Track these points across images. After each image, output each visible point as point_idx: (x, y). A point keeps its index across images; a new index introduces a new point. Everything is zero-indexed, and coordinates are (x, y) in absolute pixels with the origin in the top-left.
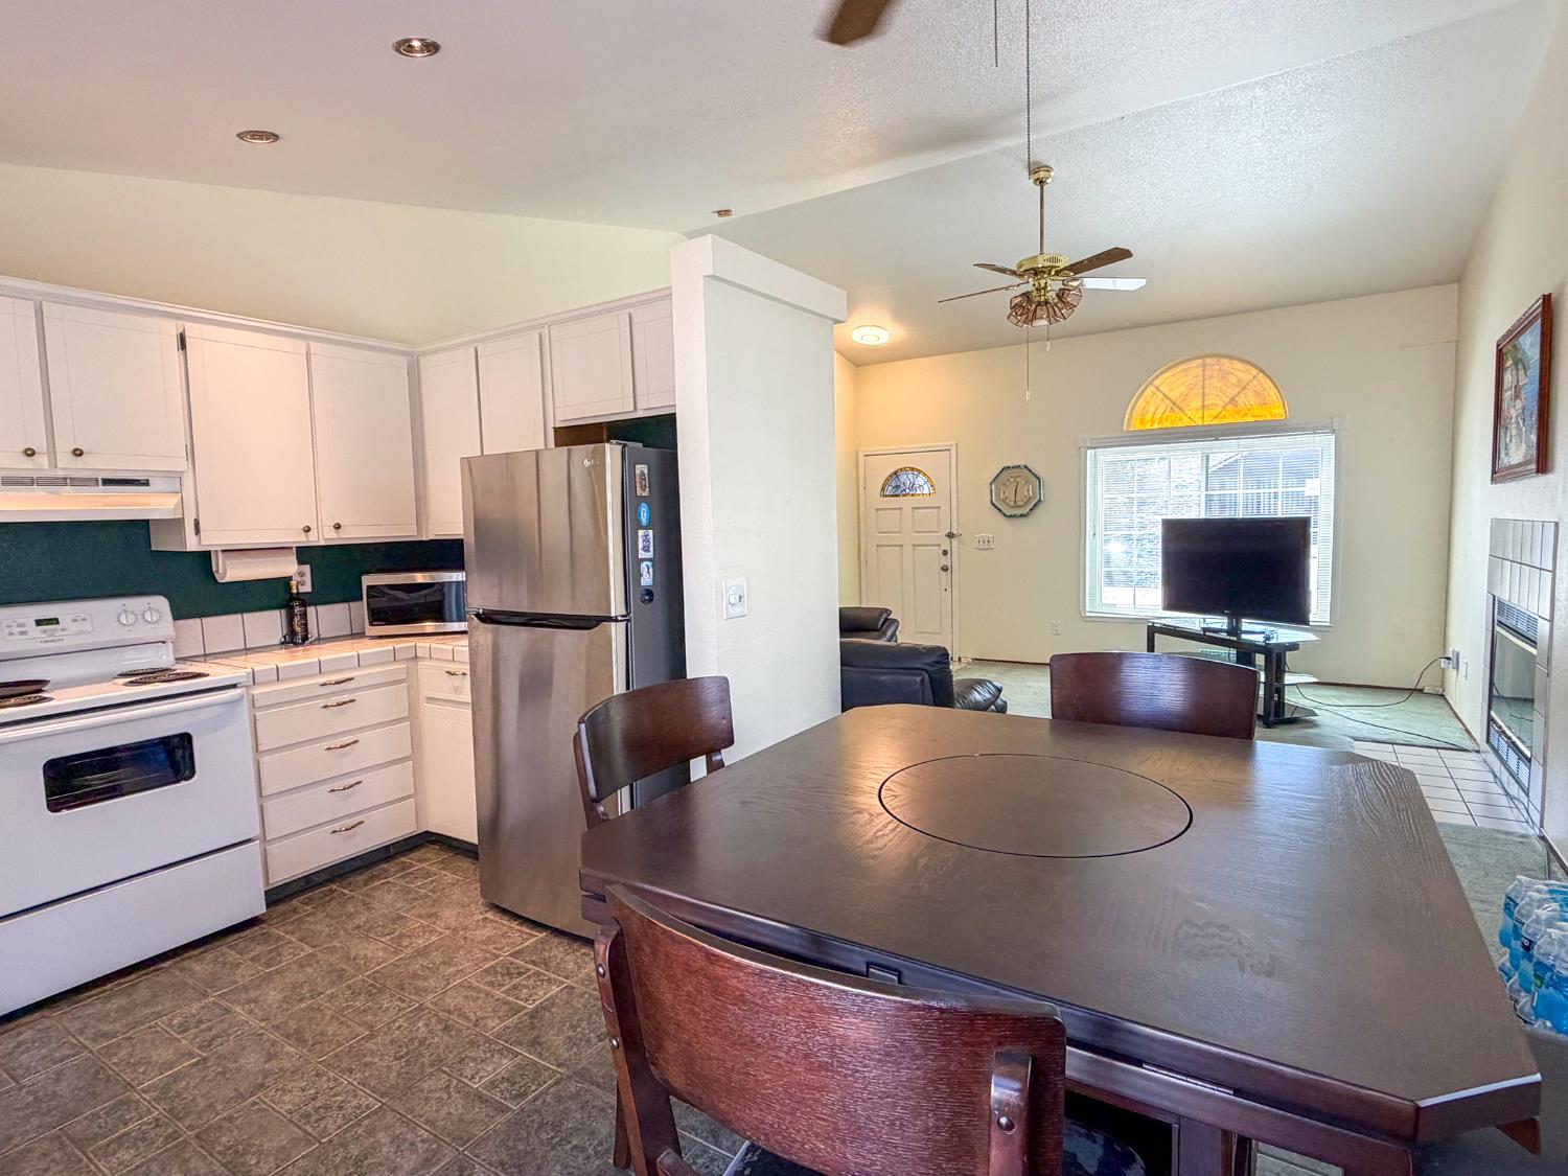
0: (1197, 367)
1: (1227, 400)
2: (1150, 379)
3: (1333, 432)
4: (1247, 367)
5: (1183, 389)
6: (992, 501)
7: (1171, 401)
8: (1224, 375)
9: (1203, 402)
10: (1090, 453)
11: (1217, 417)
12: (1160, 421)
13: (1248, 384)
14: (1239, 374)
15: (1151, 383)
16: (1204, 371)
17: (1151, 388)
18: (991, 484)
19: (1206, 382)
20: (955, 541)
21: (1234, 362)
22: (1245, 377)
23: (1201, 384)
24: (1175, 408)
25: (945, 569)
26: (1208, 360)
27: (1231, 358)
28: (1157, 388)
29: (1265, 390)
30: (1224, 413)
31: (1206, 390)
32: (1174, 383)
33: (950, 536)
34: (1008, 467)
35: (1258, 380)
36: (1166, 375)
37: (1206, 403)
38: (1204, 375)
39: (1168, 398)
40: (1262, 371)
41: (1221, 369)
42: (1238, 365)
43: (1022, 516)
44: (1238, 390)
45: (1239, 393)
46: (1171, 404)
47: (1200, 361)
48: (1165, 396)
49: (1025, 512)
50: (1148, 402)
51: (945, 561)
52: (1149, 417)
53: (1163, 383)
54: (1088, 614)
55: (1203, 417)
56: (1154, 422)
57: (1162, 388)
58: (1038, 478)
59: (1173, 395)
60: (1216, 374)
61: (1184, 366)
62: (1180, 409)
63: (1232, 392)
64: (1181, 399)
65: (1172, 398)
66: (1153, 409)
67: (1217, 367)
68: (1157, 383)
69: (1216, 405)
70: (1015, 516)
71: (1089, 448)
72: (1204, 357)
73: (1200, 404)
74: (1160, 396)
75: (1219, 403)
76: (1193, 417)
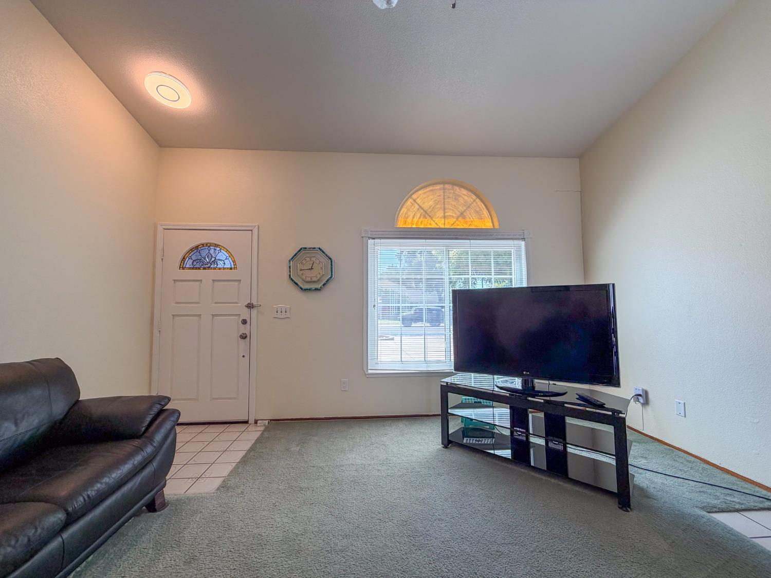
0: (440, 189)
1: (458, 213)
2: (409, 195)
3: (523, 239)
4: (470, 193)
5: (431, 203)
6: (290, 276)
7: (424, 210)
8: (456, 199)
9: (444, 213)
10: (371, 241)
11: (453, 224)
12: (417, 224)
13: (471, 205)
14: (466, 198)
15: (410, 196)
16: (444, 192)
17: (410, 200)
18: (290, 261)
19: (446, 200)
20: (254, 311)
21: (462, 189)
22: (469, 200)
23: (443, 201)
24: (426, 215)
25: (243, 337)
26: (447, 186)
27: (461, 186)
28: (415, 201)
29: (481, 210)
30: (457, 222)
31: (446, 206)
32: (425, 198)
33: (250, 306)
34: (305, 248)
35: (476, 203)
36: (420, 192)
37: (446, 214)
38: (444, 196)
39: (422, 209)
40: (478, 196)
41: (454, 193)
42: (464, 192)
43: (316, 289)
44: (465, 208)
45: (465, 210)
46: (424, 213)
47: (442, 186)
48: (420, 206)
49: (318, 286)
50: (408, 210)
51: (243, 329)
52: (409, 220)
53: (418, 197)
54: (370, 372)
55: (444, 224)
56: (413, 224)
57: (419, 201)
58: (330, 259)
59: (426, 206)
60: (451, 195)
61: (431, 188)
62: (430, 216)
63: (462, 209)
64: (430, 210)
65: (425, 209)
66: (412, 215)
67: (452, 192)
68: (414, 196)
69: (453, 217)
70: (310, 290)
71: (369, 238)
72: (444, 183)
73: (442, 215)
74: (417, 206)
75: (454, 215)
76: (438, 222)
